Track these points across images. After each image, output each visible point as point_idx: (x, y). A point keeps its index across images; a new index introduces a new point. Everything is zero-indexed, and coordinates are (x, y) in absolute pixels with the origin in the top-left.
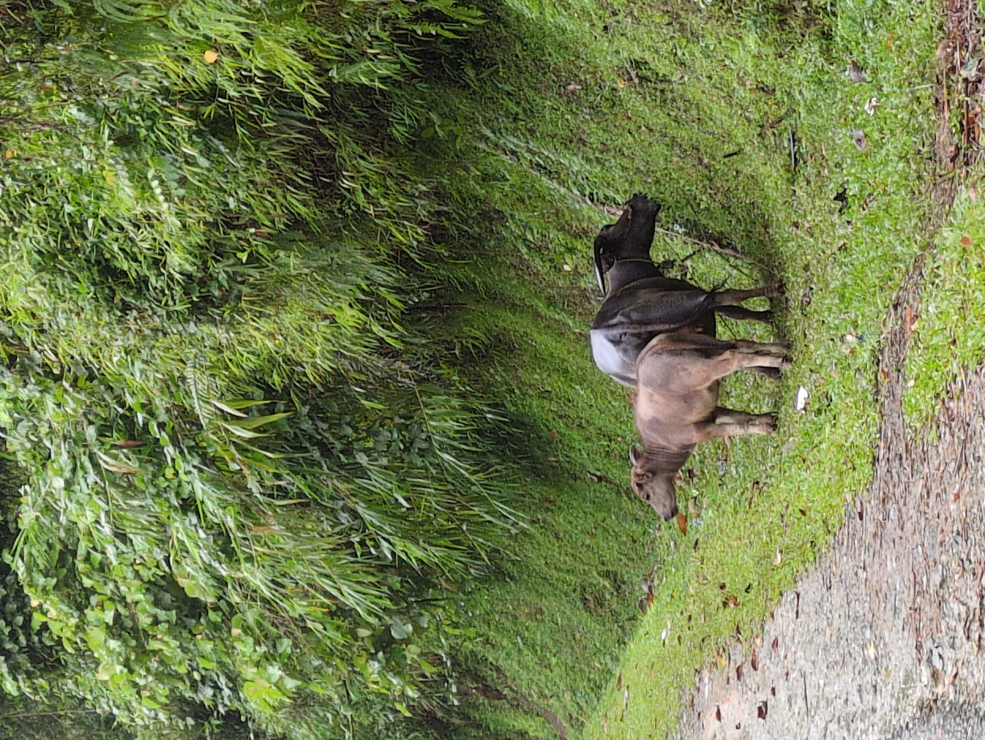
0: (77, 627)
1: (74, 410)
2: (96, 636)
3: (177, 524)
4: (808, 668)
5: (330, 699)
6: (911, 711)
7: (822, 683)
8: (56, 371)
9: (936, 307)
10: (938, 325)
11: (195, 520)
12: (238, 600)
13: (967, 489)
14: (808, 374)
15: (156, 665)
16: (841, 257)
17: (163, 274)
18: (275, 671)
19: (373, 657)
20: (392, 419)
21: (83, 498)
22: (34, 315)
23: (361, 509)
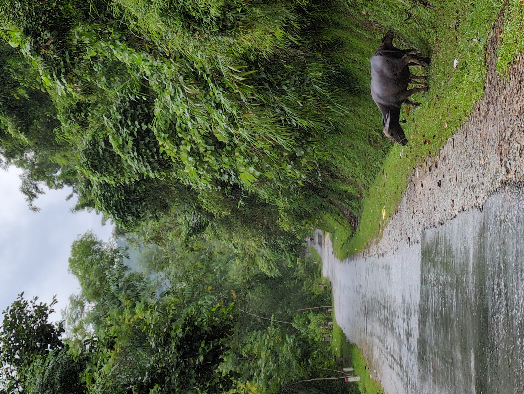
0: (177, 152)
1: (175, 70)
2: (184, 156)
3: (214, 113)
4: (457, 168)
5: (273, 179)
6: (498, 184)
7: (463, 173)
8: (168, 55)
9: (510, 28)
10: (510, 35)
11: (221, 112)
12: (238, 142)
13: (521, 100)
14: (458, 54)
15: (206, 167)
16: (471, 8)
17: (208, 17)
18: (252, 169)
19: (289, 163)
20: (296, 72)
21: (178, 103)
22: (159, 33)
23: (284, 107)
